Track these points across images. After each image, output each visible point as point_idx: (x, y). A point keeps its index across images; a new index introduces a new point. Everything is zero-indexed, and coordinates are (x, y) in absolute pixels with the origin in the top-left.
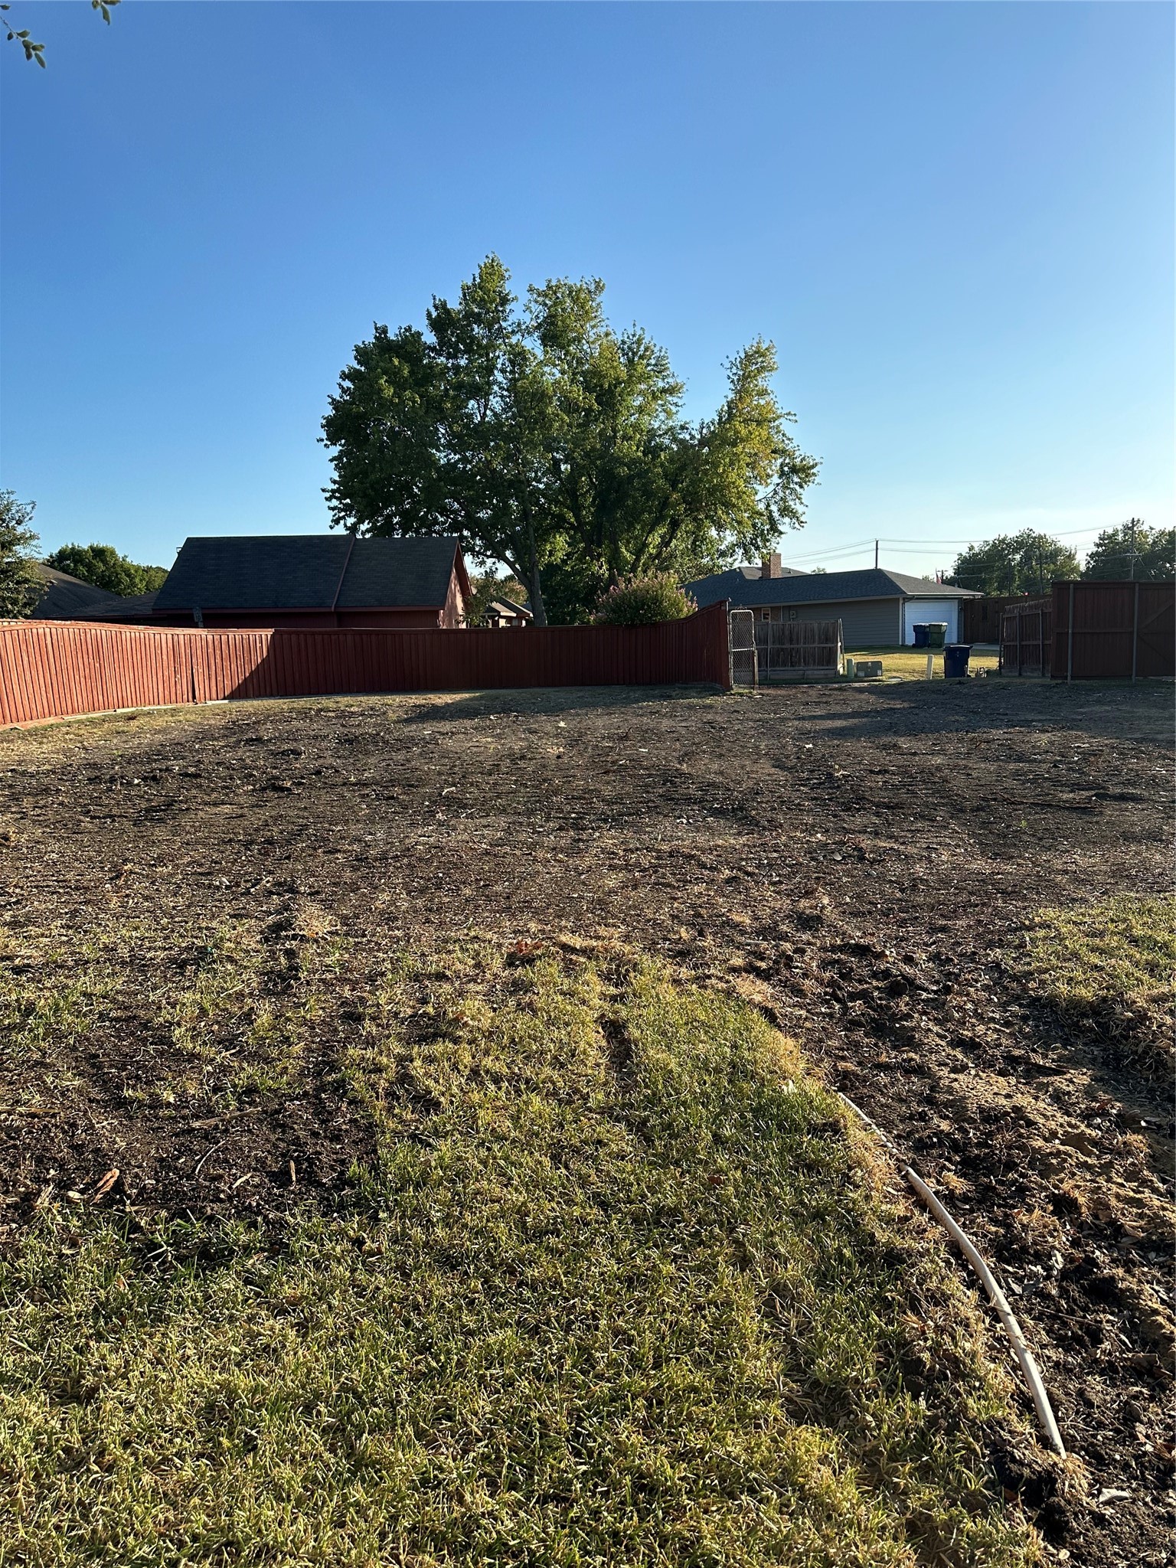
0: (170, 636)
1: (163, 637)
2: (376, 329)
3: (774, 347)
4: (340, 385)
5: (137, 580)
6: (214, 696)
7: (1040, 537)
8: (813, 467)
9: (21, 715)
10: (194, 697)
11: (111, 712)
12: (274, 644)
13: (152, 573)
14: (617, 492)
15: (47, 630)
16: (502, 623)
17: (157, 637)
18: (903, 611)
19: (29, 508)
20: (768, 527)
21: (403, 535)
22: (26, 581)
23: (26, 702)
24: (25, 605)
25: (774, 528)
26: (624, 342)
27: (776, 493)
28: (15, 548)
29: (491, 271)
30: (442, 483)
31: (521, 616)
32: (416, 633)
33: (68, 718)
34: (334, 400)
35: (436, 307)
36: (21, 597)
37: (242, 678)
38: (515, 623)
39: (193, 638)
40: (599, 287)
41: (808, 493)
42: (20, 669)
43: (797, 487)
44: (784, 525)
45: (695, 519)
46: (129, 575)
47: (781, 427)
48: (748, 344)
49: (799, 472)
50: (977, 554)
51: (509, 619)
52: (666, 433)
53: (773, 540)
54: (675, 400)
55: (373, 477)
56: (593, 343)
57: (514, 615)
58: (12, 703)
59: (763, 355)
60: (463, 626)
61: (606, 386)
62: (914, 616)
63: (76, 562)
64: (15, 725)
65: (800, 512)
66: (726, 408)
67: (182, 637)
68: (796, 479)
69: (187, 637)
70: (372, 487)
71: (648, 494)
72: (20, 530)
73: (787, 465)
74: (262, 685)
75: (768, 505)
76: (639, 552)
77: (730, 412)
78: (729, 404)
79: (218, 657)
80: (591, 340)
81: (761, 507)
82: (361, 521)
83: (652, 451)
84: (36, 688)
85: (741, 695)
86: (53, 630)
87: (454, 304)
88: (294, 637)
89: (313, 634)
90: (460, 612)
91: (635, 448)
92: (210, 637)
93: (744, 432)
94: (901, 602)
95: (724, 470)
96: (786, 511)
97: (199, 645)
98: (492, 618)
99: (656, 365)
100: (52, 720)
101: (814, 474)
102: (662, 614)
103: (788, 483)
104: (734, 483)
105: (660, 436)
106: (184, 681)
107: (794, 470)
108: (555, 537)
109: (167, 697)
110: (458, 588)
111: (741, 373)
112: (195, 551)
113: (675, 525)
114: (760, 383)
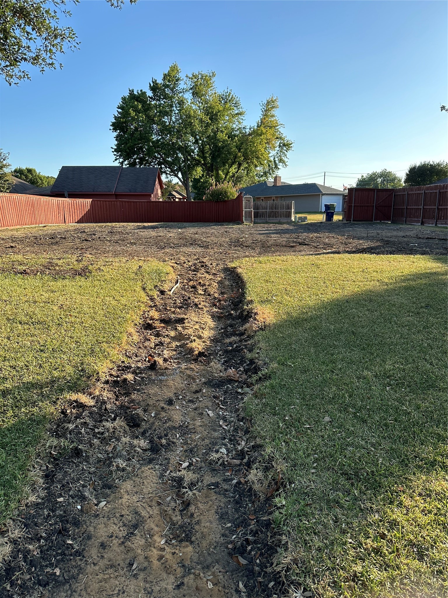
0: (56, 201)
1: (54, 201)
2: (130, 90)
3: (278, 99)
4: (117, 111)
5: (44, 182)
6: (72, 222)
7: (390, 172)
8: (291, 144)
9: (9, 225)
10: (65, 222)
11: (37, 225)
12: (92, 203)
13: (50, 179)
14: (218, 152)
15: (17, 197)
16: (177, 200)
17: (52, 201)
18: (322, 199)
19: (7, 155)
20: (274, 166)
21: (140, 166)
22: (8, 180)
23: (10, 220)
24: (7, 189)
25: (276, 167)
26: (223, 95)
27: (277, 153)
28: (4, 169)
29: (174, 68)
30: (153, 148)
31: (184, 198)
32: (142, 202)
33: (24, 226)
34: (115, 116)
35: (153, 82)
36: (6, 186)
37: (81, 216)
38: (182, 200)
39: (64, 201)
40: (214, 75)
41: (289, 154)
42: (8, 209)
43: (285, 152)
44: (280, 166)
45: (248, 163)
46: (41, 180)
47: (279, 129)
48: (269, 98)
49: (286, 146)
50: (365, 179)
51: (180, 199)
52: (238, 130)
53: (276, 171)
54: (242, 117)
55: (128, 145)
56: (210, 96)
57: (182, 197)
58: (6, 220)
59: (273, 102)
60: (161, 200)
61: (214, 112)
62: (325, 201)
63: (20, 174)
64: (7, 228)
65: (286, 161)
66: (260, 121)
67: (60, 201)
68: (285, 149)
69: (62, 201)
70: (128, 148)
71: (230, 153)
72: (4, 162)
73: (282, 143)
74: (88, 218)
75: (275, 158)
76: (226, 175)
77: (261, 123)
78: (261, 119)
79: (73, 208)
80: (210, 95)
81: (272, 159)
82: (125, 160)
83: (231, 136)
84: (14, 216)
85: (246, 225)
86: (19, 197)
87: (160, 81)
88: (99, 202)
89: (106, 201)
90: (159, 195)
91: (225, 136)
92: (70, 201)
93: (264, 131)
94: (321, 195)
95: (257, 145)
96: (281, 161)
97: (66, 204)
98: (173, 198)
99: (235, 104)
100: (19, 227)
101: (291, 147)
102: (228, 198)
103: (282, 150)
104: (260, 150)
105: (235, 131)
106: (62, 216)
107: (284, 145)
108: (197, 168)
109: (56, 222)
110: (159, 186)
111: (265, 108)
112: (65, 171)
113: (240, 165)
114: (273, 112)
